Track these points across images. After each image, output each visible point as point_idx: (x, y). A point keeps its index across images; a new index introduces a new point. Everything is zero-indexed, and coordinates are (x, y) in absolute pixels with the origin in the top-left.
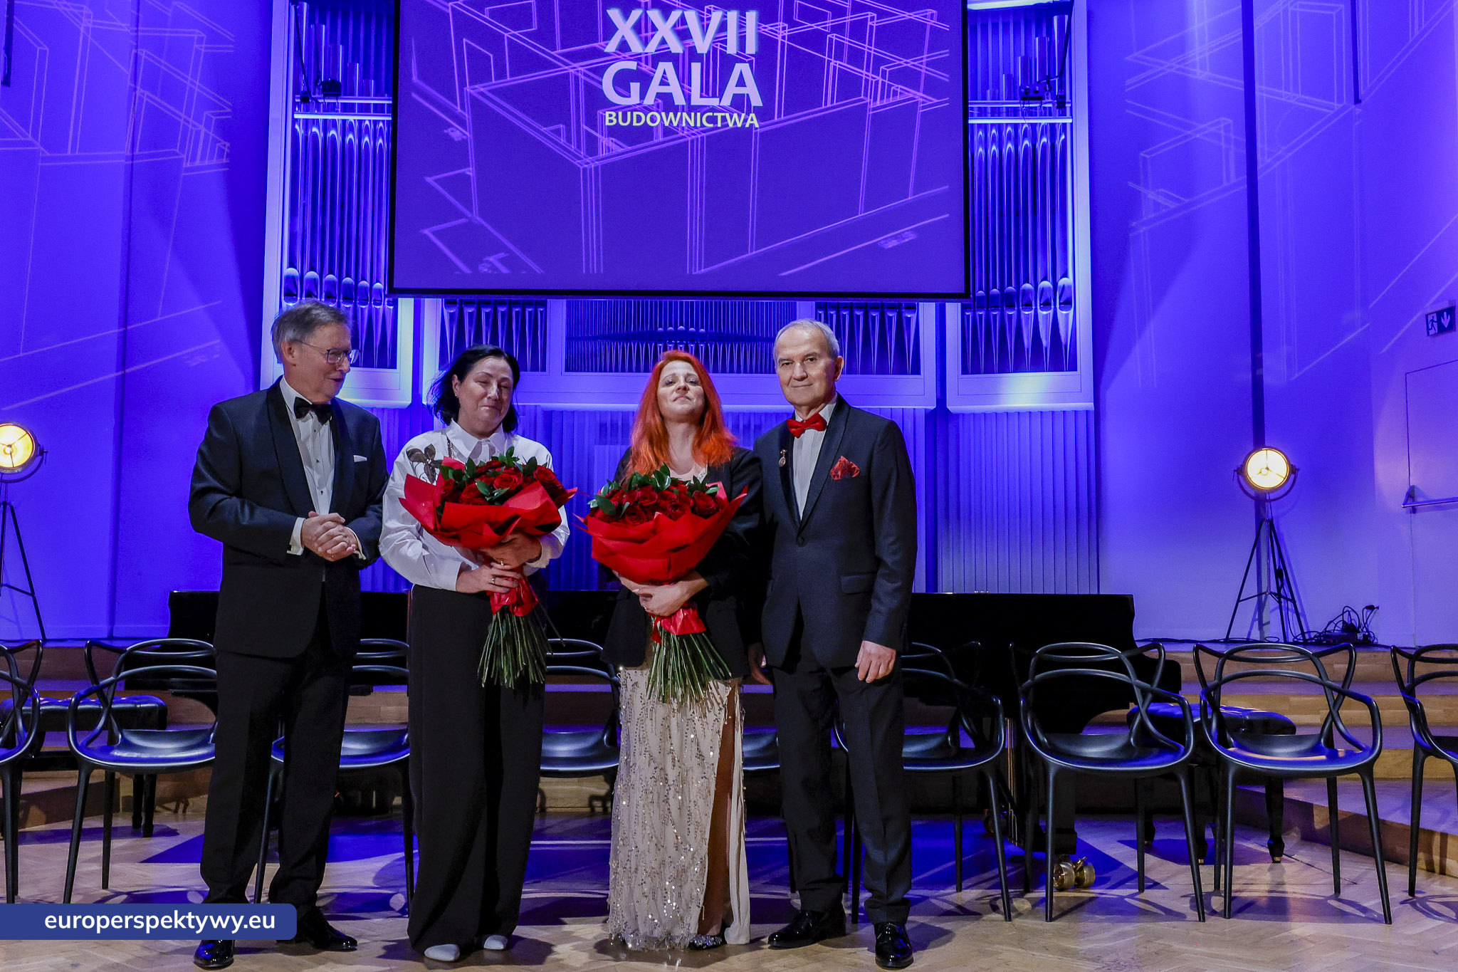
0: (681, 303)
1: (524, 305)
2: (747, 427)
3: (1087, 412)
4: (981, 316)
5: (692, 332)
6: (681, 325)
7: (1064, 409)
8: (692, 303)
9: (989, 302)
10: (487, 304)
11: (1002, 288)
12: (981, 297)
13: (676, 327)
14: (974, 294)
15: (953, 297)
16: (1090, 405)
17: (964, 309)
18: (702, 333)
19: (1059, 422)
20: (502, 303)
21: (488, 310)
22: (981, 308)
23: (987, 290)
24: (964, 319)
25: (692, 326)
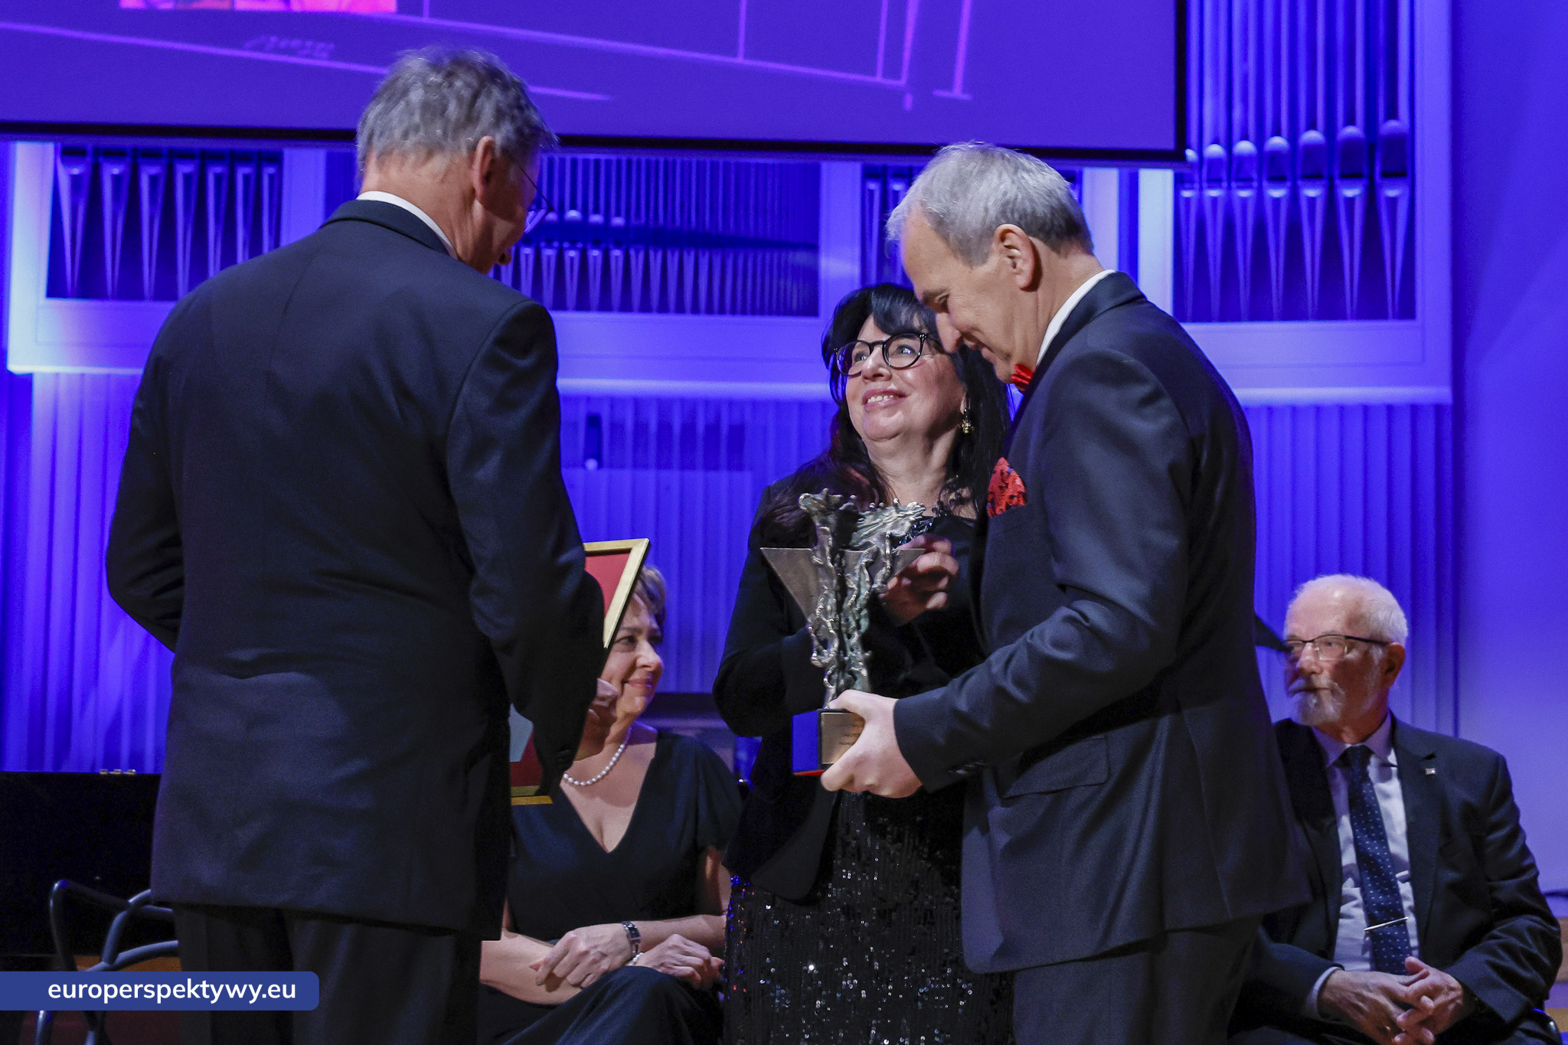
0: (574, 162)
1: (234, 159)
2: (713, 429)
3: (1438, 408)
4: (1214, 200)
5: (596, 225)
6: (573, 207)
7: (1389, 401)
8: (597, 162)
9: (1232, 170)
10: (152, 155)
11: (1260, 142)
12: (1215, 162)
13: (561, 212)
14: (1200, 151)
15: (1156, 158)
16: (1442, 393)
17: (1180, 183)
18: (618, 228)
19: (1379, 427)
20: (186, 155)
21: (154, 170)
22: (1214, 182)
23: (1229, 146)
24: (1180, 207)
25: (596, 211)
